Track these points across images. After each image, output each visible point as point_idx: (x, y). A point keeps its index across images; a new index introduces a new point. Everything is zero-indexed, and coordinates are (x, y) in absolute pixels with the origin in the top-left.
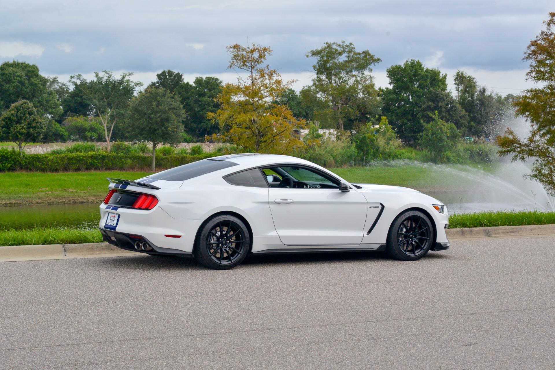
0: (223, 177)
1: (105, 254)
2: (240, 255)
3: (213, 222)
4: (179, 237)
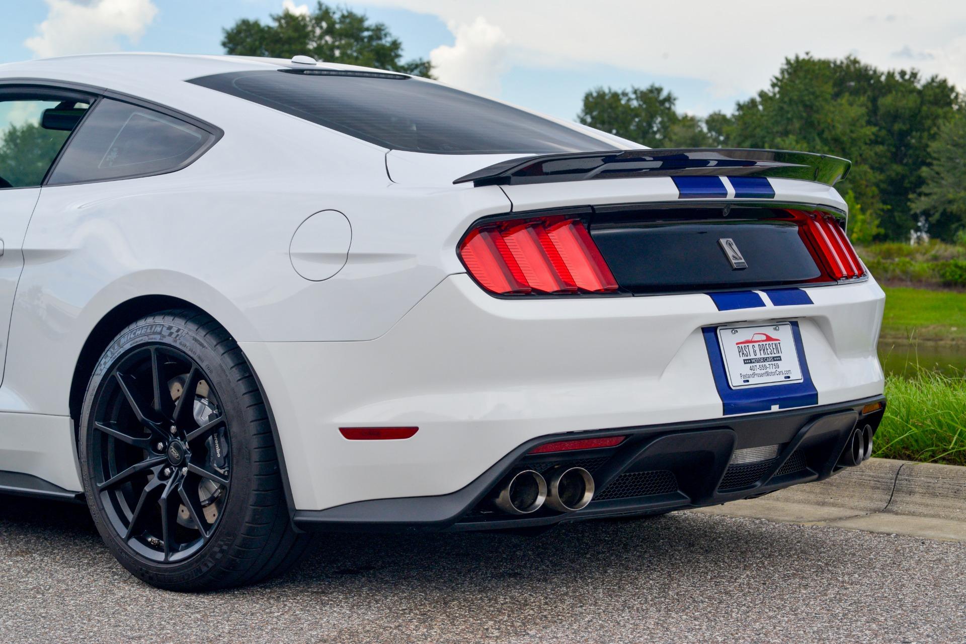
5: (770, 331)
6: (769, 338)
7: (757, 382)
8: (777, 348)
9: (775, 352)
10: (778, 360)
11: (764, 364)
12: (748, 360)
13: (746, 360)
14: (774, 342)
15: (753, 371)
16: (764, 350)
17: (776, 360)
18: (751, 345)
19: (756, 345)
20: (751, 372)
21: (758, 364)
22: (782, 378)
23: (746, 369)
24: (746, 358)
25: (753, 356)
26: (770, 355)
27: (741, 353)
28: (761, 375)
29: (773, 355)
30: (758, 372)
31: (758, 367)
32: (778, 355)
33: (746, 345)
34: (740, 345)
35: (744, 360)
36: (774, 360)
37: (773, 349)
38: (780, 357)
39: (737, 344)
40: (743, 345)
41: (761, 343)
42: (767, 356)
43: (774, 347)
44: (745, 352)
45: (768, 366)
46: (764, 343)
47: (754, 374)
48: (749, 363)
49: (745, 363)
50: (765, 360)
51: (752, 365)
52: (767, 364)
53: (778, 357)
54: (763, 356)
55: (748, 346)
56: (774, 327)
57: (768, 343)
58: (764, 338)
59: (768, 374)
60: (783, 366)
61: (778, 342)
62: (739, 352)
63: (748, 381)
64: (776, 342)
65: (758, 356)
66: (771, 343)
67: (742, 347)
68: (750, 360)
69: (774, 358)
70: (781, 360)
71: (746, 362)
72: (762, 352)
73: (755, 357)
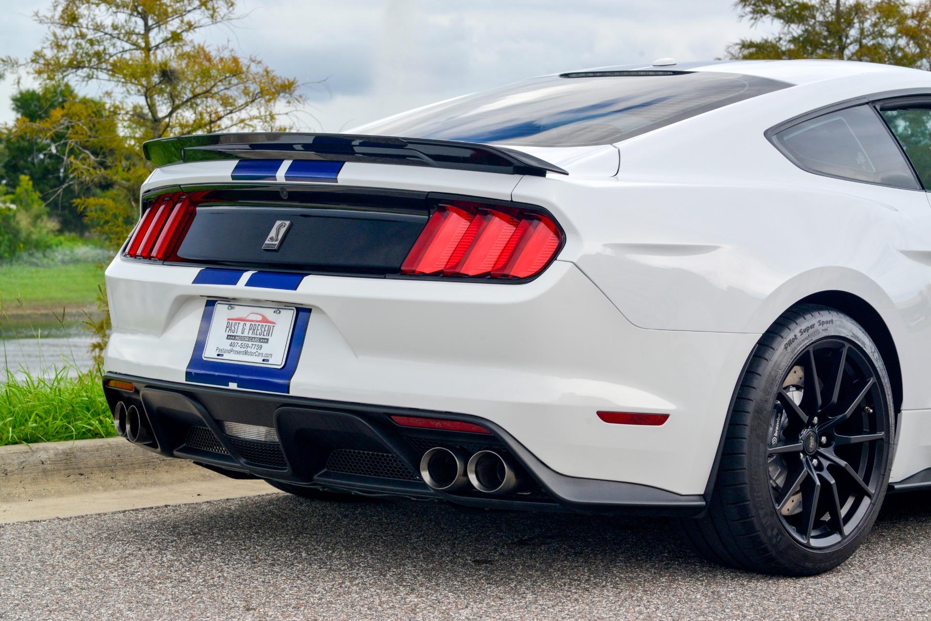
0: (767, 134)
1: (60, 494)
2: (866, 501)
3: (790, 343)
4: (658, 419)
5: (269, 314)
6: (265, 320)
7: (230, 358)
8: (269, 330)
9: (265, 334)
10: (265, 342)
11: (247, 342)
12: (232, 336)
13: (230, 336)
14: (268, 324)
15: (232, 347)
16: (254, 330)
17: (262, 342)
18: (242, 323)
19: (248, 324)
20: (229, 348)
21: (240, 342)
22: (260, 360)
23: (226, 344)
24: (232, 334)
25: (239, 334)
26: (258, 336)
27: (228, 329)
28: (239, 353)
29: (262, 337)
30: (237, 349)
31: (239, 344)
32: (267, 337)
33: (237, 322)
34: (231, 321)
35: (228, 336)
36: (260, 342)
37: (265, 330)
38: (268, 339)
39: (228, 319)
40: (234, 322)
41: (253, 323)
42: (255, 336)
43: (266, 329)
44: (233, 328)
45: (250, 345)
46: (257, 324)
47: (231, 351)
48: (232, 339)
49: (227, 338)
50: (250, 339)
51: (233, 341)
52: (250, 343)
53: (265, 339)
54: (250, 335)
55: (239, 323)
56: (275, 310)
57: (261, 324)
58: (260, 318)
59: (246, 353)
60: (266, 348)
61: (272, 325)
62: (227, 327)
63: (222, 355)
64: (270, 324)
65: (246, 334)
66: (264, 324)
67: (231, 323)
68: (235, 336)
69: (261, 339)
70: (267, 342)
71: (229, 337)
72: (251, 331)
73: (242, 335)
